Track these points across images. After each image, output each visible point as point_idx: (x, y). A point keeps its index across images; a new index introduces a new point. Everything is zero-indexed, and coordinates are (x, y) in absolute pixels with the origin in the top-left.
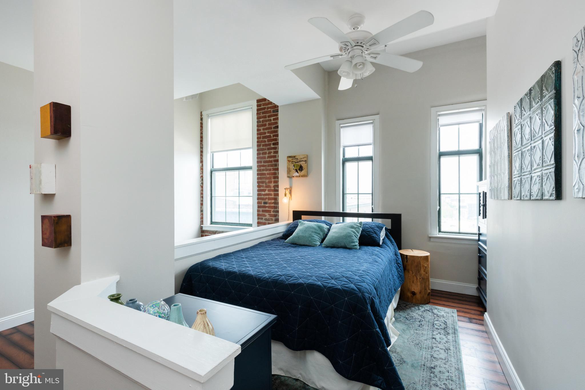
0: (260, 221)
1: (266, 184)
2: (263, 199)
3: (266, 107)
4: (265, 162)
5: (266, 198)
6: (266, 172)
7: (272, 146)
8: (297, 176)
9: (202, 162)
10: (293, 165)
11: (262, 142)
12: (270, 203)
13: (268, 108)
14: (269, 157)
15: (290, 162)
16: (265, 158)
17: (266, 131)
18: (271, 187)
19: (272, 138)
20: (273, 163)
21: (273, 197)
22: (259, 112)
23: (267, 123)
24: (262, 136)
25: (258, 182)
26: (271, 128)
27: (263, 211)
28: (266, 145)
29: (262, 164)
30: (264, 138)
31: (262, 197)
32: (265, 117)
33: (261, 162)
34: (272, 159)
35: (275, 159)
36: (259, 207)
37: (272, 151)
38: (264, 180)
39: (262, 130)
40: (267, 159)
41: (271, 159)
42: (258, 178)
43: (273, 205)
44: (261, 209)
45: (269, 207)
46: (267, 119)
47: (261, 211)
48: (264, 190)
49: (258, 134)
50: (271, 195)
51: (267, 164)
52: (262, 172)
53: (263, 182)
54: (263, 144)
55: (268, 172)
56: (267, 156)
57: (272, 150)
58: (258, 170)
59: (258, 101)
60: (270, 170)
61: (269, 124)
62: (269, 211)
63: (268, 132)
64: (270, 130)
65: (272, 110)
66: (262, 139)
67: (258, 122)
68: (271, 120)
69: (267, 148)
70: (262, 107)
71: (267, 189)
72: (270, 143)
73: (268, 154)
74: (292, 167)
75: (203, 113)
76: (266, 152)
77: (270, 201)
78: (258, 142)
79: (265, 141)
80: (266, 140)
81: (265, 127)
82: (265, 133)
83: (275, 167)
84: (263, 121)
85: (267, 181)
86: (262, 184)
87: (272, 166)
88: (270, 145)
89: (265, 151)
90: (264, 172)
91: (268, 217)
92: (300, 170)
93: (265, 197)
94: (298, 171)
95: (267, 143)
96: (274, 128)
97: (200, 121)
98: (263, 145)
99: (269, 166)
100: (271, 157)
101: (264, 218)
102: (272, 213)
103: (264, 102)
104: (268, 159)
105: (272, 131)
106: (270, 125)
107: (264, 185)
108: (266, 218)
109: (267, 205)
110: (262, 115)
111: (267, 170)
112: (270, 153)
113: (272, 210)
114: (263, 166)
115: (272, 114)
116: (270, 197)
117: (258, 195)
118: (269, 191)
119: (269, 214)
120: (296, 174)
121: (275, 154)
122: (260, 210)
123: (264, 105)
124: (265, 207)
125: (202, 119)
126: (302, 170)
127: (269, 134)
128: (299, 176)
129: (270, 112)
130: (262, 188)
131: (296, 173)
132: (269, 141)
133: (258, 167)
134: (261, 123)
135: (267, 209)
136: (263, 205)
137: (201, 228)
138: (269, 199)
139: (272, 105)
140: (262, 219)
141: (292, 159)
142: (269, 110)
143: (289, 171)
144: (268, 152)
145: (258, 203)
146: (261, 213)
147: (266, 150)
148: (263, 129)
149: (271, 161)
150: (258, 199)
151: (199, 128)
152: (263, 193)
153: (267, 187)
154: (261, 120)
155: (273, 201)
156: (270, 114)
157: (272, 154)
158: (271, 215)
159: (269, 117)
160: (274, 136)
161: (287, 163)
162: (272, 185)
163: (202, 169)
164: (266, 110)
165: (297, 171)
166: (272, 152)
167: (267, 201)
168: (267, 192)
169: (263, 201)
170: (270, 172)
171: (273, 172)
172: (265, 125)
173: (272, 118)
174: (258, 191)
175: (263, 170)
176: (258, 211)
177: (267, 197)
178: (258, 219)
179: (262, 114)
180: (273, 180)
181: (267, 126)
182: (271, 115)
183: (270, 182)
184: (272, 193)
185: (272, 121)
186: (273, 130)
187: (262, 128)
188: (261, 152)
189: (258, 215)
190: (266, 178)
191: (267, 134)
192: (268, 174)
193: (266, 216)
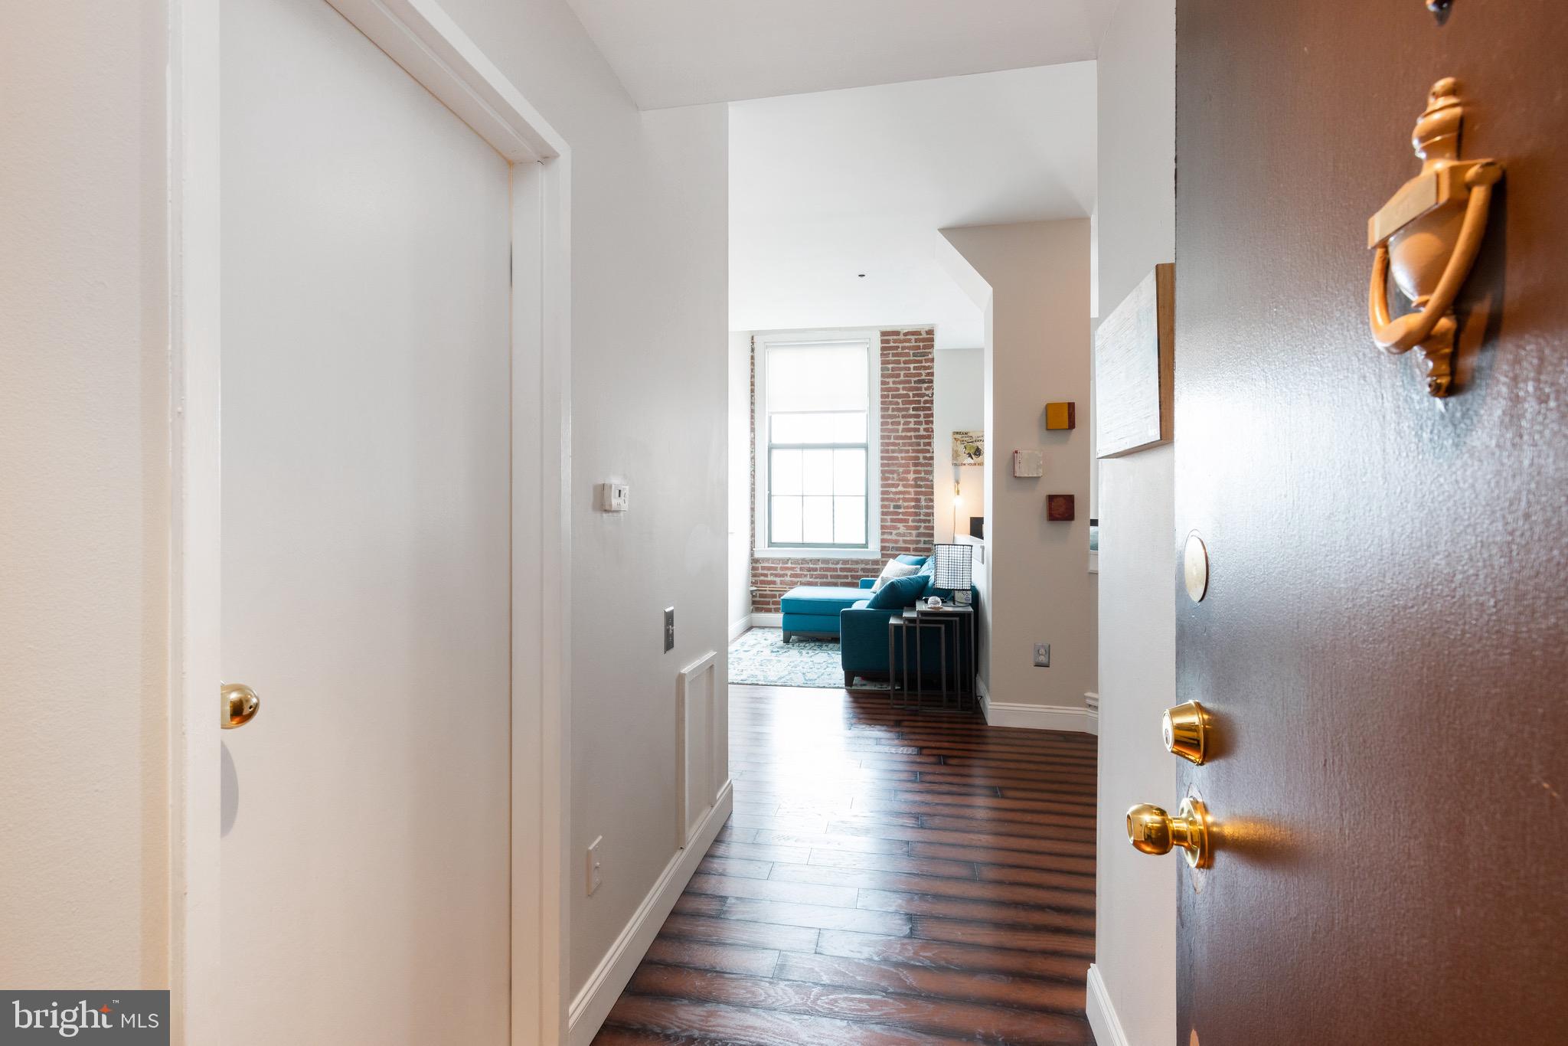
0: (886, 537)
1: (899, 475)
2: (892, 500)
3: (900, 345)
4: (897, 438)
5: (899, 499)
6: (899, 455)
7: (911, 412)
8: (970, 464)
9: (753, 430)
10: (963, 446)
11: (891, 403)
12: (907, 507)
13: (903, 348)
14: (904, 430)
15: (959, 442)
16: (897, 431)
17: (901, 386)
18: (908, 480)
19: (911, 399)
20: (914, 440)
21: (913, 496)
22: (885, 352)
23: (902, 373)
24: (890, 393)
25: (883, 472)
26: (909, 382)
27: (892, 520)
28: (899, 410)
29: (892, 441)
30: (894, 396)
31: (891, 496)
32: (898, 362)
33: (889, 437)
34: (912, 434)
35: (917, 433)
36: (883, 514)
37: (912, 420)
38: (895, 469)
39: (891, 383)
40: (900, 434)
41: (909, 434)
42: (883, 465)
43: (913, 510)
44: (889, 517)
45: (904, 514)
46: (902, 365)
47: (889, 520)
48: (897, 486)
49: (882, 390)
50: (909, 493)
51: (901, 441)
52: (891, 455)
53: (892, 472)
54: (893, 408)
55: (903, 455)
56: (901, 427)
57: (911, 418)
58: (882, 452)
59: (884, 334)
60: (907, 451)
61: (906, 375)
62: (906, 521)
63: (904, 389)
64: (907, 385)
65: (911, 352)
66: (890, 399)
67: (883, 369)
68: (909, 369)
69: (901, 414)
70: (892, 344)
71: (901, 483)
72: (907, 406)
73: (903, 424)
74: (961, 448)
75: (755, 340)
76: (900, 422)
77: (906, 504)
78: (882, 403)
79: (898, 403)
80: (900, 401)
81: (897, 380)
82: (897, 389)
83: (916, 448)
84: (893, 369)
85: (901, 470)
86: (891, 476)
87: (911, 445)
88: (907, 409)
89: (897, 420)
90: (895, 455)
91: (902, 530)
92: (975, 454)
93: (898, 496)
94: (973, 456)
95: (901, 406)
96: (915, 382)
97: (750, 354)
98: (893, 410)
99: (904, 445)
100: (909, 430)
101: (894, 532)
102: (911, 524)
103: (895, 337)
104: (904, 434)
105: (911, 387)
106: (907, 377)
107: (895, 476)
108: (898, 531)
109: (900, 511)
110: (891, 358)
111: (901, 451)
112: (908, 423)
113: (911, 518)
114: (894, 444)
115: (912, 358)
116: (907, 496)
117: (883, 493)
118: (904, 486)
119: (904, 526)
120: (969, 460)
121: (916, 426)
122: (886, 519)
123: (895, 341)
124: (898, 514)
125: (753, 350)
126: (980, 455)
127: (905, 392)
128: (975, 464)
129: (907, 355)
130: (890, 482)
131: (970, 458)
132: (904, 403)
133: (881, 446)
134: (890, 372)
135: (901, 517)
136: (892, 509)
137: (752, 555)
138: (905, 500)
139: (911, 344)
140: (891, 533)
141: (961, 436)
142: (907, 351)
143: (956, 455)
144: (902, 422)
145: (883, 506)
146: (889, 524)
147: (899, 417)
148: (894, 383)
149: (910, 438)
150: (883, 500)
151: (749, 367)
152: (894, 490)
153: (900, 480)
154: (890, 366)
155: (913, 504)
156: (907, 359)
157: (912, 426)
158: (908, 527)
159: (905, 362)
160: (914, 395)
161: (953, 443)
162: (911, 476)
163: (753, 443)
164: (900, 350)
165: (970, 456)
166: (910, 422)
167: (900, 503)
168: (900, 488)
169: (892, 504)
170: (906, 455)
171: (913, 455)
172: (898, 376)
173: (912, 366)
174: (883, 486)
175: (893, 451)
176: (883, 520)
177: (901, 496)
178: (883, 533)
179: (893, 356)
180: (912, 468)
181: (902, 378)
182: (909, 360)
183: (908, 472)
184: (911, 490)
185: (912, 371)
186: (913, 385)
187: (891, 380)
188: (890, 420)
189: (883, 527)
190: (900, 465)
191: (901, 392)
192: (902, 458)
193: (899, 528)
